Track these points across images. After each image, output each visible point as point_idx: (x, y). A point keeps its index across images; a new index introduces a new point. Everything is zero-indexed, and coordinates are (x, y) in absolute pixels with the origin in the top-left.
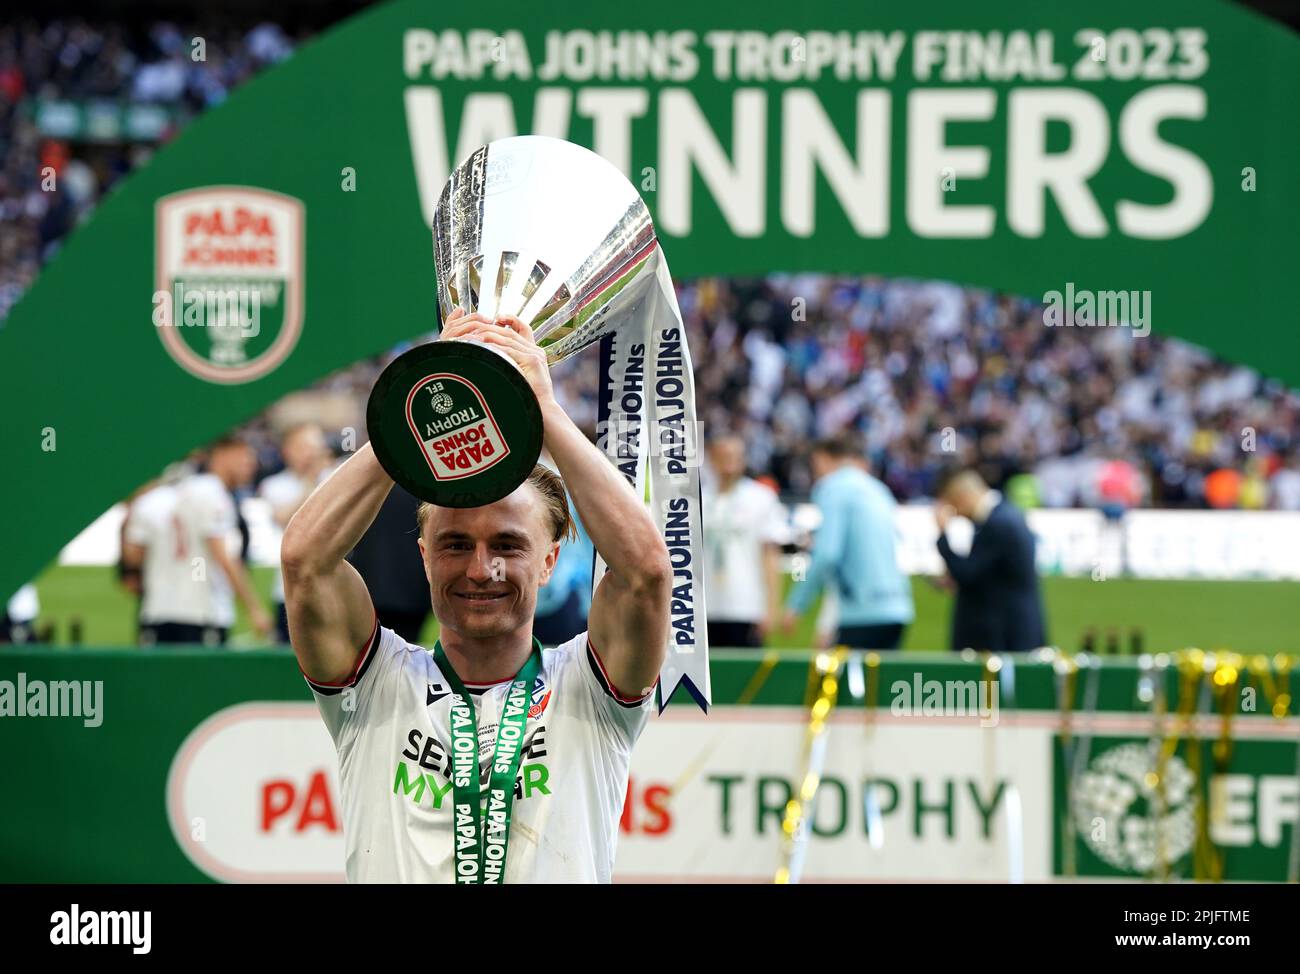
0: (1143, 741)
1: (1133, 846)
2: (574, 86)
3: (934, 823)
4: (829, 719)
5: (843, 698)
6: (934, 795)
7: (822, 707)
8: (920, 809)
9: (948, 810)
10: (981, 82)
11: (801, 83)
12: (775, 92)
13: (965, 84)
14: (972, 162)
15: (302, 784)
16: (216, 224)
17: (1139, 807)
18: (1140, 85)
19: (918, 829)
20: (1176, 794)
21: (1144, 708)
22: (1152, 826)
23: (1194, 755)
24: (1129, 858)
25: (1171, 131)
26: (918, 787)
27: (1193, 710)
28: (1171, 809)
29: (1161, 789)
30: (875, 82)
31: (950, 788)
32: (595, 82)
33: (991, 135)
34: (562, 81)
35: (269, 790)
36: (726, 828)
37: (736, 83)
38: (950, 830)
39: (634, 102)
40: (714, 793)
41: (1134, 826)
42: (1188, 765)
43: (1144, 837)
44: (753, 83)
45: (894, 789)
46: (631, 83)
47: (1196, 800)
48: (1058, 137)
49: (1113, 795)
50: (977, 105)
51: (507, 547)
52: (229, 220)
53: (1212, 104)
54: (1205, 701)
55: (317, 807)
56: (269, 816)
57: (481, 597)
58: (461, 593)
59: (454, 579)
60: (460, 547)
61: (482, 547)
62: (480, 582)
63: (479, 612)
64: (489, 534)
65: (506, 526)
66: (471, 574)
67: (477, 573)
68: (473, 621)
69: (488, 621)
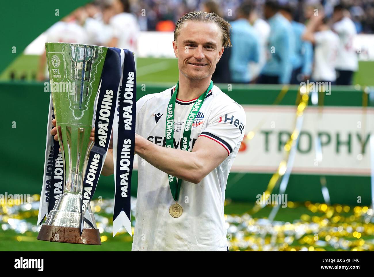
3: (344, 149)
4: (305, 111)
5: (310, 103)
6: (344, 138)
7: (302, 106)
8: (339, 143)
9: (349, 143)
19: (338, 150)
26: (338, 136)
31: (350, 136)
36: (267, 149)
38: (350, 151)
40: (262, 137)
45: (329, 136)
51: (209, 47)
57: (198, 65)
58: (191, 63)
59: (190, 58)
60: (191, 45)
61: (200, 47)
62: (199, 60)
63: (197, 70)
64: (203, 42)
65: (209, 40)
66: (195, 56)
67: (197, 56)
68: (194, 73)
69: (200, 73)
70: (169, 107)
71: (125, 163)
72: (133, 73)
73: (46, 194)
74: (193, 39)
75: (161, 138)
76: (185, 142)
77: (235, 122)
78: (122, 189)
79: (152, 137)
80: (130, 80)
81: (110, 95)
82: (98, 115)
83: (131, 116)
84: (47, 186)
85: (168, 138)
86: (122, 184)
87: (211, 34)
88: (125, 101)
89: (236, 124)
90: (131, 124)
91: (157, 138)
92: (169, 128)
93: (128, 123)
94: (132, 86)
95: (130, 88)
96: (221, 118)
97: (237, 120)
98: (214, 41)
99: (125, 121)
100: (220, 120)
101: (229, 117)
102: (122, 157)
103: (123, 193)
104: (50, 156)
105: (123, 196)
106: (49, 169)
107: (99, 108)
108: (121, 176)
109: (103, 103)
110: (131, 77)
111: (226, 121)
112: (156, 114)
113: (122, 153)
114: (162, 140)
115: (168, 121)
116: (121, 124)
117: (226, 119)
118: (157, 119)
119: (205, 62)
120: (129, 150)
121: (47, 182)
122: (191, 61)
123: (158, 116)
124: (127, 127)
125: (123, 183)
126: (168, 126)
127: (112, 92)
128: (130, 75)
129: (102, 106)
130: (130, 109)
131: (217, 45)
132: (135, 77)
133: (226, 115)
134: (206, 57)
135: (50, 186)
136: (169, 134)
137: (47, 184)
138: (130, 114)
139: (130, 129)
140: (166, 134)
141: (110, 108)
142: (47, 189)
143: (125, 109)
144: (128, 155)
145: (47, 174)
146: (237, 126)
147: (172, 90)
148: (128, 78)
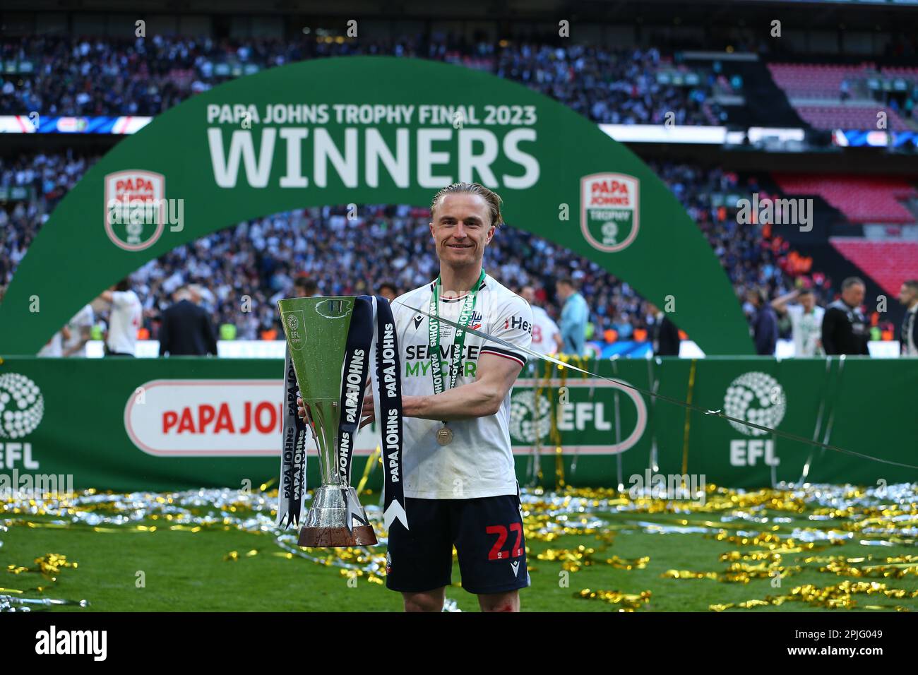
0: (531, 389)
1: (526, 433)
2: (277, 127)
10: (447, 125)
11: (372, 125)
12: (361, 129)
13: (440, 126)
14: (443, 158)
15: (180, 413)
16: (129, 185)
17: (528, 417)
18: (510, 127)
20: (543, 411)
21: (531, 376)
22: (534, 424)
23: (550, 394)
24: (525, 437)
25: (523, 146)
27: (550, 377)
28: (542, 417)
29: (538, 409)
30: (403, 125)
32: (287, 125)
33: (451, 146)
34: (273, 124)
35: (166, 416)
37: (345, 125)
39: (303, 133)
41: (526, 424)
42: (548, 399)
43: (530, 428)
44: (352, 125)
46: (301, 125)
47: (551, 413)
48: (478, 148)
49: (518, 412)
50: (445, 135)
51: (472, 224)
52: (134, 183)
53: (538, 135)
54: (555, 374)
55: (187, 423)
56: (166, 427)
57: (459, 246)
58: (451, 244)
59: (448, 238)
60: (450, 223)
61: (460, 223)
62: (460, 239)
63: (458, 253)
64: (464, 218)
65: (472, 214)
66: (455, 235)
67: (458, 235)
68: (455, 257)
69: (462, 257)
70: (431, 306)
71: (393, 439)
72: (390, 325)
73: (286, 488)
74: (451, 215)
75: (424, 346)
76: (457, 350)
77: (524, 325)
78: (392, 472)
79: (413, 347)
80: (388, 334)
81: (360, 356)
82: (346, 382)
83: (394, 380)
84: (286, 478)
85: (432, 346)
86: (391, 466)
87: (474, 207)
88: (384, 361)
89: (525, 328)
90: (395, 389)
91: (418, 347)
92: (433, 333)
93: (391, 388)
94: (392, 341)
95: (389, 344)
96: (507, 322)
97: (525, 322)
98: (478, 216)
99: (387, 387)
100: (506, 324)
101: (517, 319)
102: (388, 432)
103: (393, 477)
104: (288, 441)
105: (393, 481)
106: (288, 456)
107: (347, 373)
108: (390, 456)
109: (351, 366)
110: (389, 330)
111: (513, 325)
112: (416, 318)
113: (388, 427)
114: (426, 350)
115: (431, 323)
116: (383, 390)
117: (514, 322)
118: (417, 324)
119: (468, 242)
120: (396, 422)
121: (285, 473)
122: (449, 242)
123: (418, 320)
124: (391, 394)
125: (393, 464)
126: (431, 329)
127: (362, 352)
128: (387, 328)
129: (350, 371)
130: (394, 387)
131: (483, 221)
132: (394, 329)
133: (513, 318)
134: (468, 236)
135: (290, 478)
136: (434, 340)
137: (285, 476)
138: (393, 377)
139: (395, 395)
140: (430, 340)
141: (361, 372)
142: (285, 482)
143: (385, 371)
144: (395, 429)
145: (285, 464)
146: (526, 330)
147: (432, 286)
148: (386, 332)
